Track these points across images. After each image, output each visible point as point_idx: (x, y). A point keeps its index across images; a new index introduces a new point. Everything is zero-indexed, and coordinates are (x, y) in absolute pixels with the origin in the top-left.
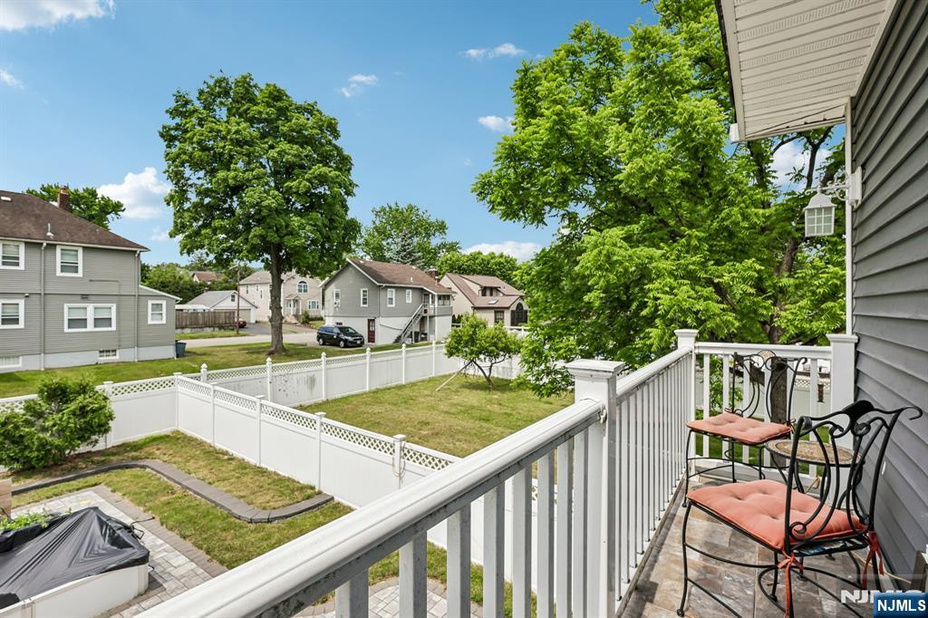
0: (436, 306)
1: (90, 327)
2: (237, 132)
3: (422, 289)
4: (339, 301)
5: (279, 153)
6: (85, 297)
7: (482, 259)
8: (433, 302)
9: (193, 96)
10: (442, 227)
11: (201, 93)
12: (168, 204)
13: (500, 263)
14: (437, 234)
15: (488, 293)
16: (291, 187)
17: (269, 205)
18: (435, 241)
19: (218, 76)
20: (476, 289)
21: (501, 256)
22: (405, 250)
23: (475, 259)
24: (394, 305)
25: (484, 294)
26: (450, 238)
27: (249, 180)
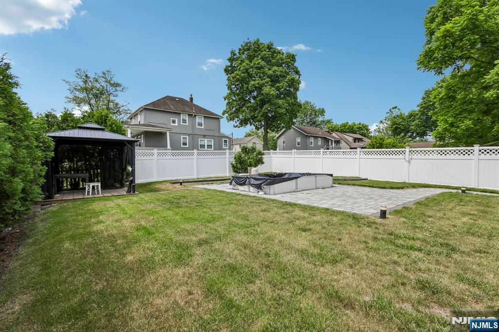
0: (333, 146)
1: (206, 148)
2: (258, 64)
3: (326, 138)
4: (284, 145)
5: (273, 72)
6: (204, 136)
7: (349, 126)
8: (332, 144)
9: (237, 52)
10: (322, 112)
11: (240, 50)
12: (225, 99)
13: (360, 128)
14: (320, 116)
15: (357, 141)
16: (279, 86)
17: (273, 94)
18: (320, 119)
19: (247, 41)
20: (351, 139)
21: (360, 124)
22: (311, 121)
23: (345, 126)
24: (313, 146)
25: (355, 142)
26: (327, 117)
27: (263, 84)
